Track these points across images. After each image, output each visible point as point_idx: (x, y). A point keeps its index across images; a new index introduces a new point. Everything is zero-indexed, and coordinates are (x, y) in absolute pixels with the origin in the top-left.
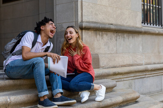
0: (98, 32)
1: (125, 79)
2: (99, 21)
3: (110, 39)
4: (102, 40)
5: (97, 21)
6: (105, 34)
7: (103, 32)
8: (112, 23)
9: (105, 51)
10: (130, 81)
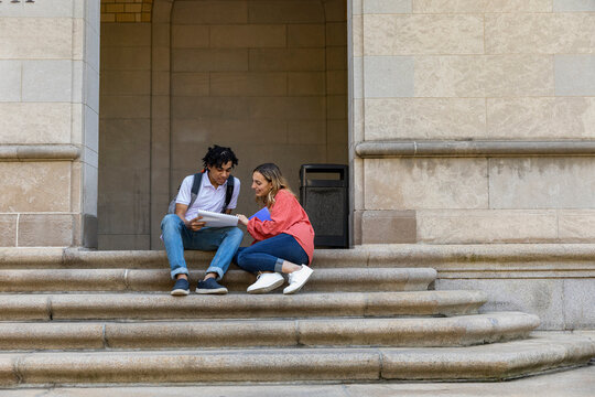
0: (415, 162)
1: (514, 275)
2: (422, 135)
3: (462, 174)
4: (432, 178)
5: (411, 137)
6: (441, 164)
7: (436, 160)
8: (471, 136)
9: (441, 203)
10: (544, 281)
